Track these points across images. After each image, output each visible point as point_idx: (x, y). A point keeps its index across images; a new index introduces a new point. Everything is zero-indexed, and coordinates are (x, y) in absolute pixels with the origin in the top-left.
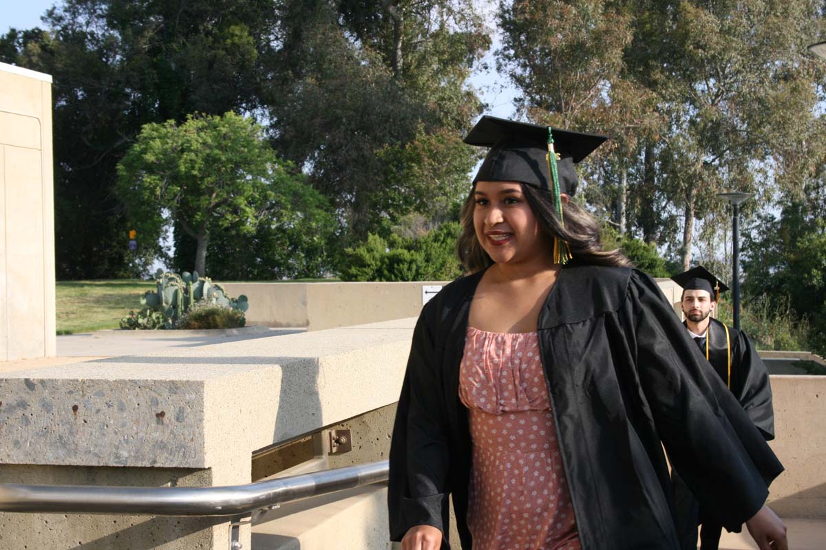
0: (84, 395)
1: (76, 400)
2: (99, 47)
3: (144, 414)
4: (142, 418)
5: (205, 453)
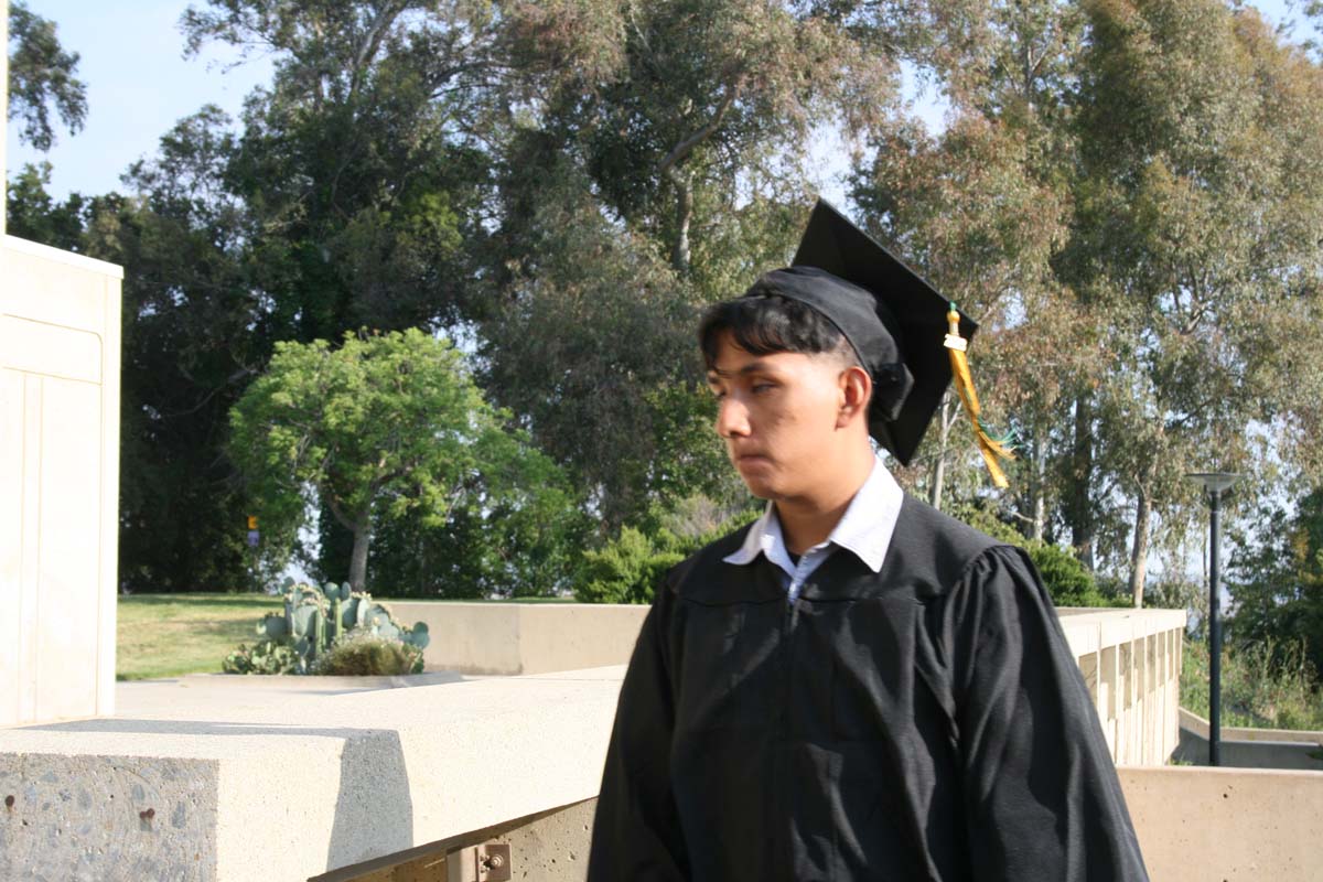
0: (24, 779)
1: (11, 787)
2: (210, 224)
3: (120, 813)
4: (117, 820)
5: (218, 879)
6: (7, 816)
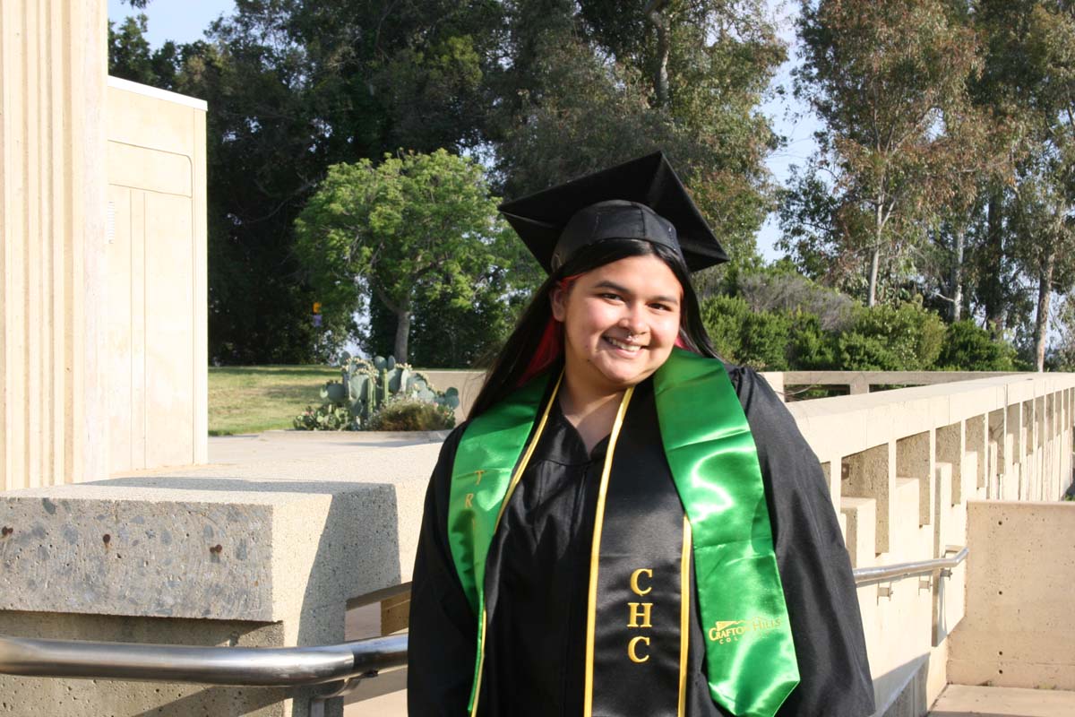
0: (117, 522)
1: (108, 527)
2: (278, 66)
3: (194, 548)
4: (192, 554)
5: (274, 602)
6: (104, 550)
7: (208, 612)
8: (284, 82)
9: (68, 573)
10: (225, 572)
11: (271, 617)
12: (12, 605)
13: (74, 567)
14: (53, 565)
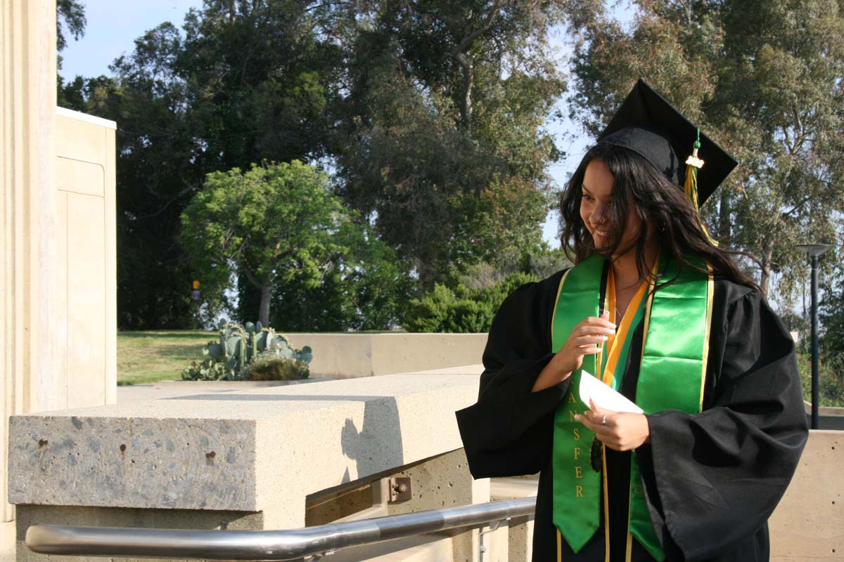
0: (132, 434)
1: (124, 439)
2: (166, 96)
3: (193, 455)
4: (191, 458)
5: (257, 496)
6: (121, 456)
7: (204, 504)
8: (171, 108)
9: (91, 475)
10: (218, 472)
11: (254, 508)
12: (47, 501)
13: (97, 471)
14: (80, 468)
